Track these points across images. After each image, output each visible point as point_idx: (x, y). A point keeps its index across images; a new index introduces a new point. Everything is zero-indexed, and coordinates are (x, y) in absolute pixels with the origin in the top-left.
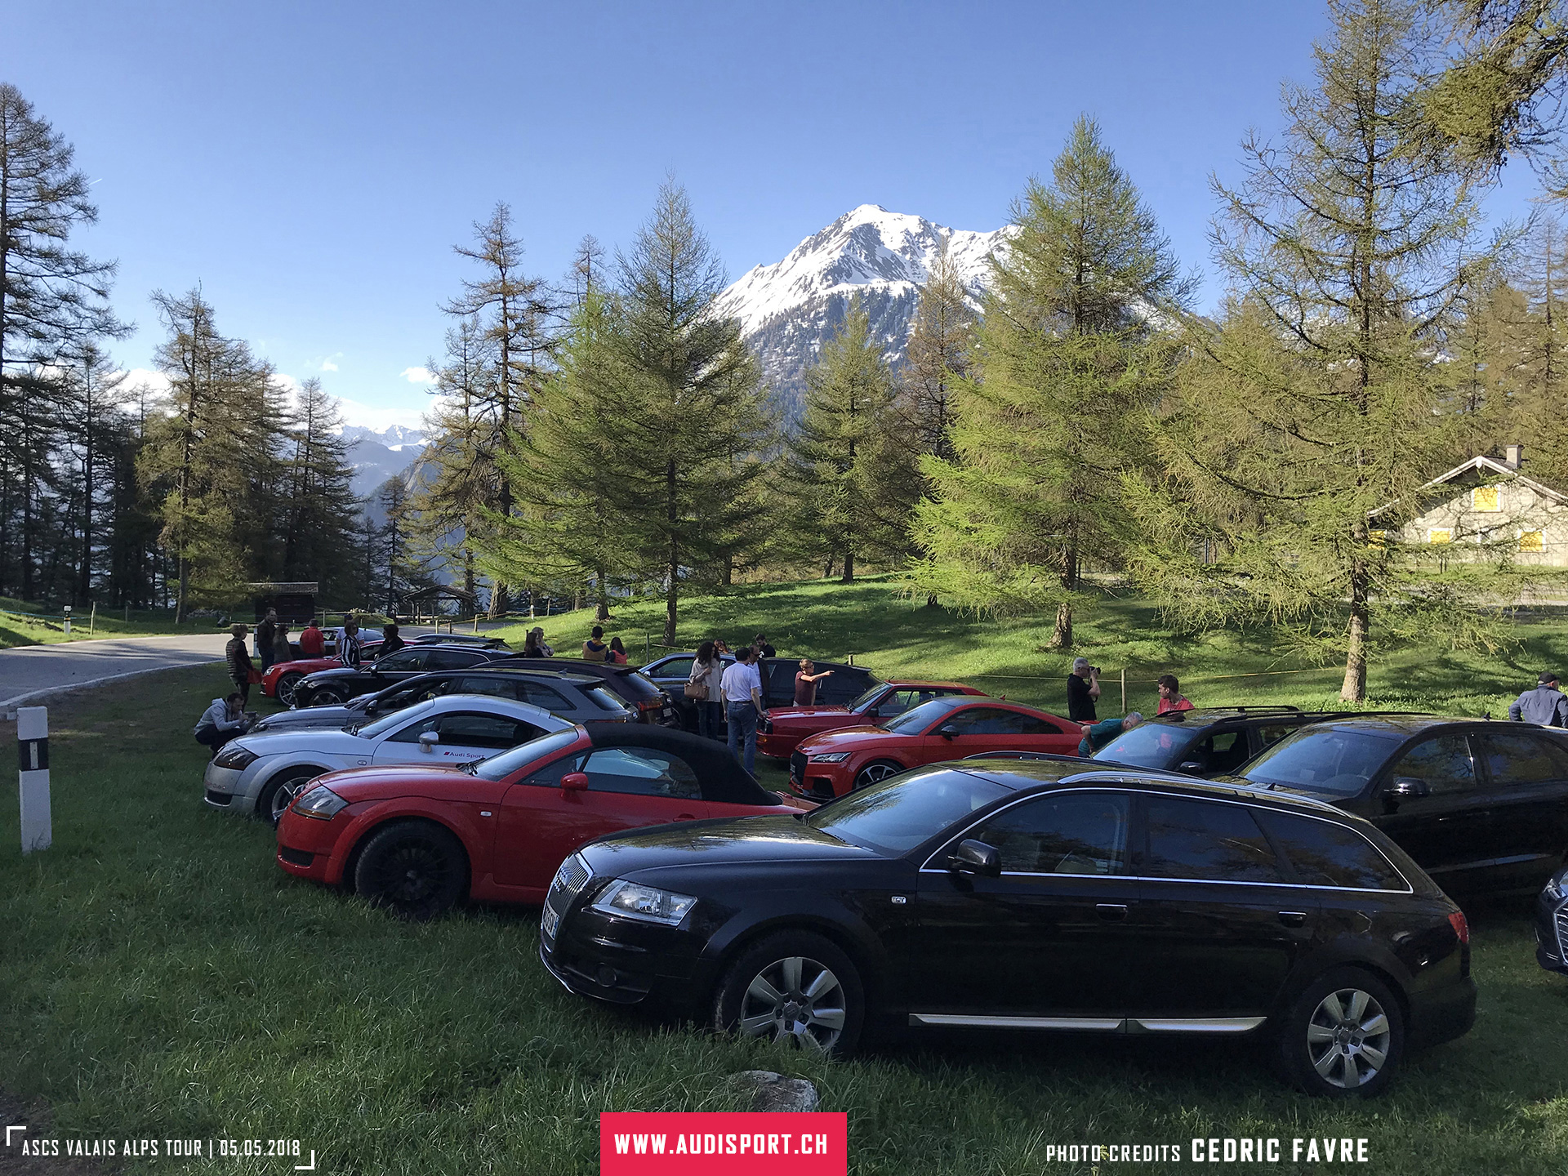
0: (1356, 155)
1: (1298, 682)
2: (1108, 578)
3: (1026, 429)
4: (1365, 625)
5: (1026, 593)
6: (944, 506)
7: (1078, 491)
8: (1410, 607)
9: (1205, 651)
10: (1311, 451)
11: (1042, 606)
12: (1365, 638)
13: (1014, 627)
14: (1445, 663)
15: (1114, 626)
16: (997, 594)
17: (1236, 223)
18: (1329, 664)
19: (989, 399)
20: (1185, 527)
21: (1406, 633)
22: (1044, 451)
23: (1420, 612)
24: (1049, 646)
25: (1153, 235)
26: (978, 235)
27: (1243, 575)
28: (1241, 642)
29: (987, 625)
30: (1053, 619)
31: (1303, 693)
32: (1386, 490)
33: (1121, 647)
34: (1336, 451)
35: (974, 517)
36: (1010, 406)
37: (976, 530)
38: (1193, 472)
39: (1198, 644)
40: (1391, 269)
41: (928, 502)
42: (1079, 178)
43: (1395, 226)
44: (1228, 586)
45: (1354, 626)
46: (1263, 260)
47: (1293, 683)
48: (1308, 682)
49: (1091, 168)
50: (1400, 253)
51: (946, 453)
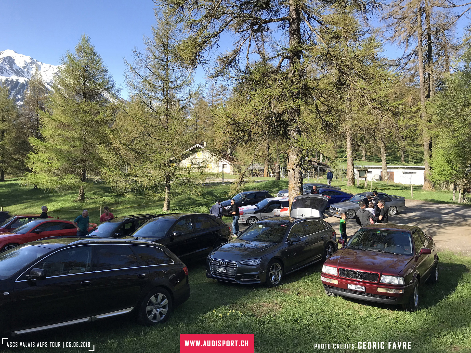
0: (163, 59)
1: (152, 206)
2: (96, 178)
3: (67, 130)
4: (169, 190)
5: (69, 183)
6: (39, 155)
7: (85, 151)
8: (180, 184)
9: (126, 199)
10: (154, 141)
11: (74, 188)
12: (169, 193)
13: (65, 195)
14: (190, 199)
15: (98, 193)
16: (58, 184)
17: (131, 74)
18: (159, 201)
19: (54, 120)
20: (118, 162)
21: (179, 191)
22: (73, 138)
23: (182, 185)
24: (77, 200)
25: (107, 74)
26: (52, 66)
27: (136, 176)
28: (136, 196)
29: (56, 194)
30: (78, 191)
31: (153, 209)
32: (173, 152)
33: (100, 199)
34: (160, 141)
35: (50, 158)
36: (62, 123)
37: (51, 163)
38: (120, 146)
39: (124, 197)
40: (174, 92)
41: (33, 153)
42: (84, 53)
43: (174, 80)
44: (131, 180)
45: (166, 190)
46: (139, 85)
47: (150, 207)
48: (155, 206)
49: (88, 50)
50: (175, 88)
51: (39, 137)
